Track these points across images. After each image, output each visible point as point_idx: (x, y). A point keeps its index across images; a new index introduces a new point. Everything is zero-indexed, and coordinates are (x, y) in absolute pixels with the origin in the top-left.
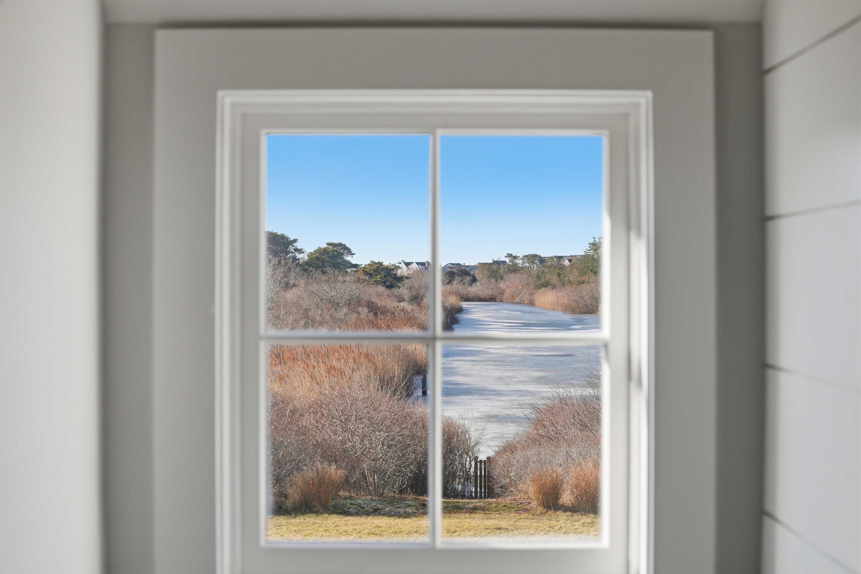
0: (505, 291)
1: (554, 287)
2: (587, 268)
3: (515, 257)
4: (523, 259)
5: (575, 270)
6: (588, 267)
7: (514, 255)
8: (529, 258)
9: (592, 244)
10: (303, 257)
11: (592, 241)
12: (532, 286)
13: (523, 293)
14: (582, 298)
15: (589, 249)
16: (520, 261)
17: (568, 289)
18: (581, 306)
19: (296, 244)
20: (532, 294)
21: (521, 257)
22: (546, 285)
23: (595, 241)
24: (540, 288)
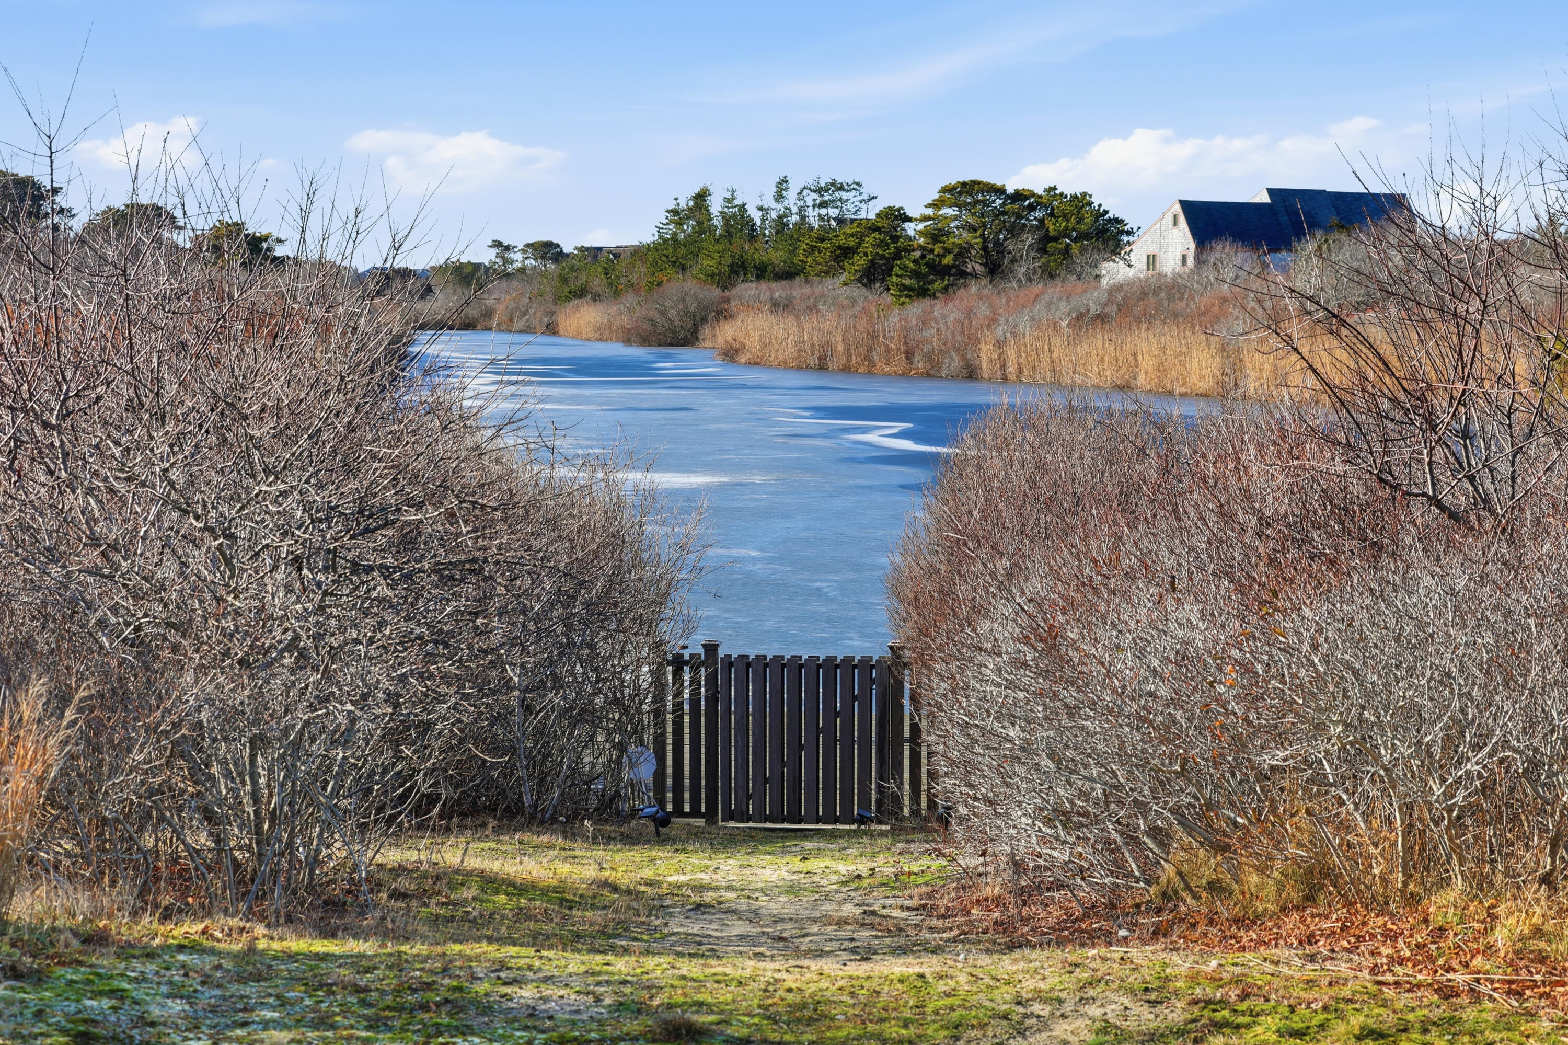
0: (495, 310)
1: (596, 298)
2: (664, 258)
3: (507, 248)
4: (524, 251)
5: (639, 263)
6: (667, 257)
7: (506, 244)
8: (535, 250)
9: (672, 211)
10: (77, 225)
11: (672, 206)
12: (549, 297)
13: (532, 311)
14: (663, 313)
15: (665, 221)
16: (518, 256)
17: (630, 299)
18: (660, 330)
19: (58, 198)
20: (553, 313)
21: (521, 247)
22: (581, 293)
23: (678, 205)
24: (568, 299)
